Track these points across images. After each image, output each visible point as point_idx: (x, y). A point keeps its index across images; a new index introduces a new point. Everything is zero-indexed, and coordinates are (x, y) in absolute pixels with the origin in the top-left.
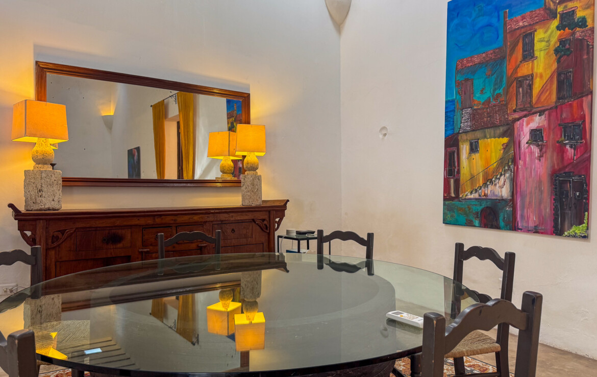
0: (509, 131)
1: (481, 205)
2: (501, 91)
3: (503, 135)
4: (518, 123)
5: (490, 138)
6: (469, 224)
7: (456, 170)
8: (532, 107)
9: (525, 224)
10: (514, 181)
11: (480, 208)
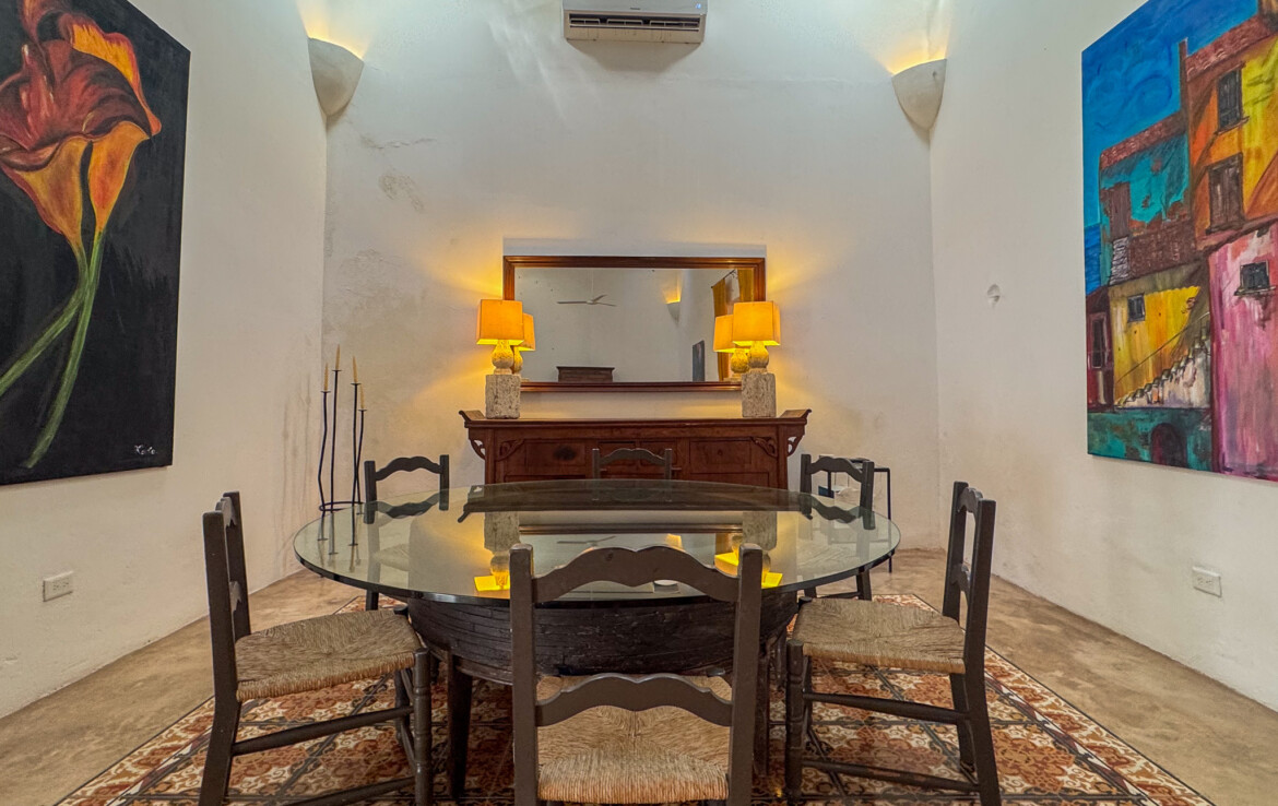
0: (1200, 274)
1: (1152, 421)
2: (1179, 197)
3: (1187, 282)
4: (1217, 254)
5: (1164, 289)
6: (1132, 456)
7: (1106, 355)
8: (1242, 219)
9: (1238, 460)
10: (1213, 372)
11: (1150, 426)
